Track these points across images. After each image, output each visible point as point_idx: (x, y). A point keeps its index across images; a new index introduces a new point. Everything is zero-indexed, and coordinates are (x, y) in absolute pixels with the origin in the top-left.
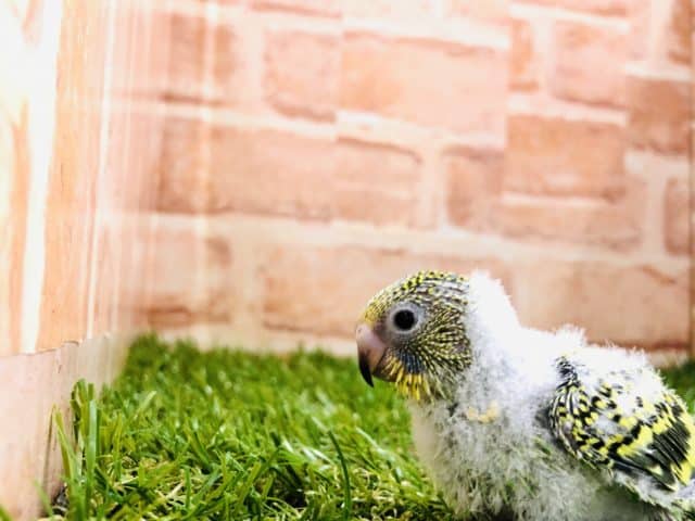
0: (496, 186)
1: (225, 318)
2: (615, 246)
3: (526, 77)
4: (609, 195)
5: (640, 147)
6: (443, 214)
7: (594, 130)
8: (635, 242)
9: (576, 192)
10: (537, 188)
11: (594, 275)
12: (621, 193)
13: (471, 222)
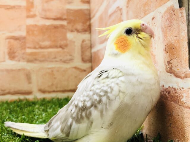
0: (23, 47)
2: (65, 62)
3: (32, 13)
4: (61, 47)
5: (72, 31)
6: (7, 57)
7: (56, 27)
8: (71, 60)
9: (51, 47)
10: (37, 47)
11: (58, 71)
12: (66, 46)
13: (16, 59)
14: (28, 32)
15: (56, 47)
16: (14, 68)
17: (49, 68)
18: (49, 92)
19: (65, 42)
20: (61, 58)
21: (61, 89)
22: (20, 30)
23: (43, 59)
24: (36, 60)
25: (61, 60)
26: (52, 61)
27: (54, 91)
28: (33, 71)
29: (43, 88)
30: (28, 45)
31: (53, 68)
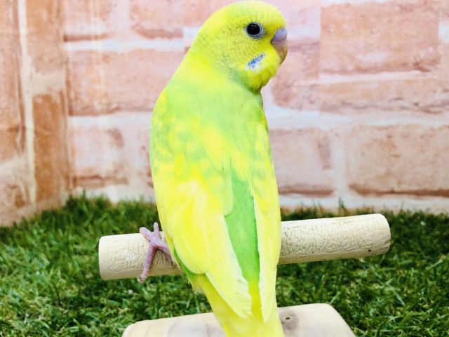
0: (313, 70)
1: (124, 181)
2: (427, 110)
4: (417, 66)
9: (388, 67)
10: (350, 68)
11: (406, 136)
12: (435, 62)
13: (293, 102)
14: (325, 27)
15: (404, 66)
16: (287, 128)
17: (381, 129)
18: (380, 194)
19: (431, 50)
20: (416, 100)
21: (415, 188)
22: (304, 23)
23: (365, 102)
24: (344, 104)
25: (416, 104)
26: (390, 109)
27: (392, 192)
28: (337, 135)
29: (361, 182)
30: (324, 64)
31: (392, 127)
